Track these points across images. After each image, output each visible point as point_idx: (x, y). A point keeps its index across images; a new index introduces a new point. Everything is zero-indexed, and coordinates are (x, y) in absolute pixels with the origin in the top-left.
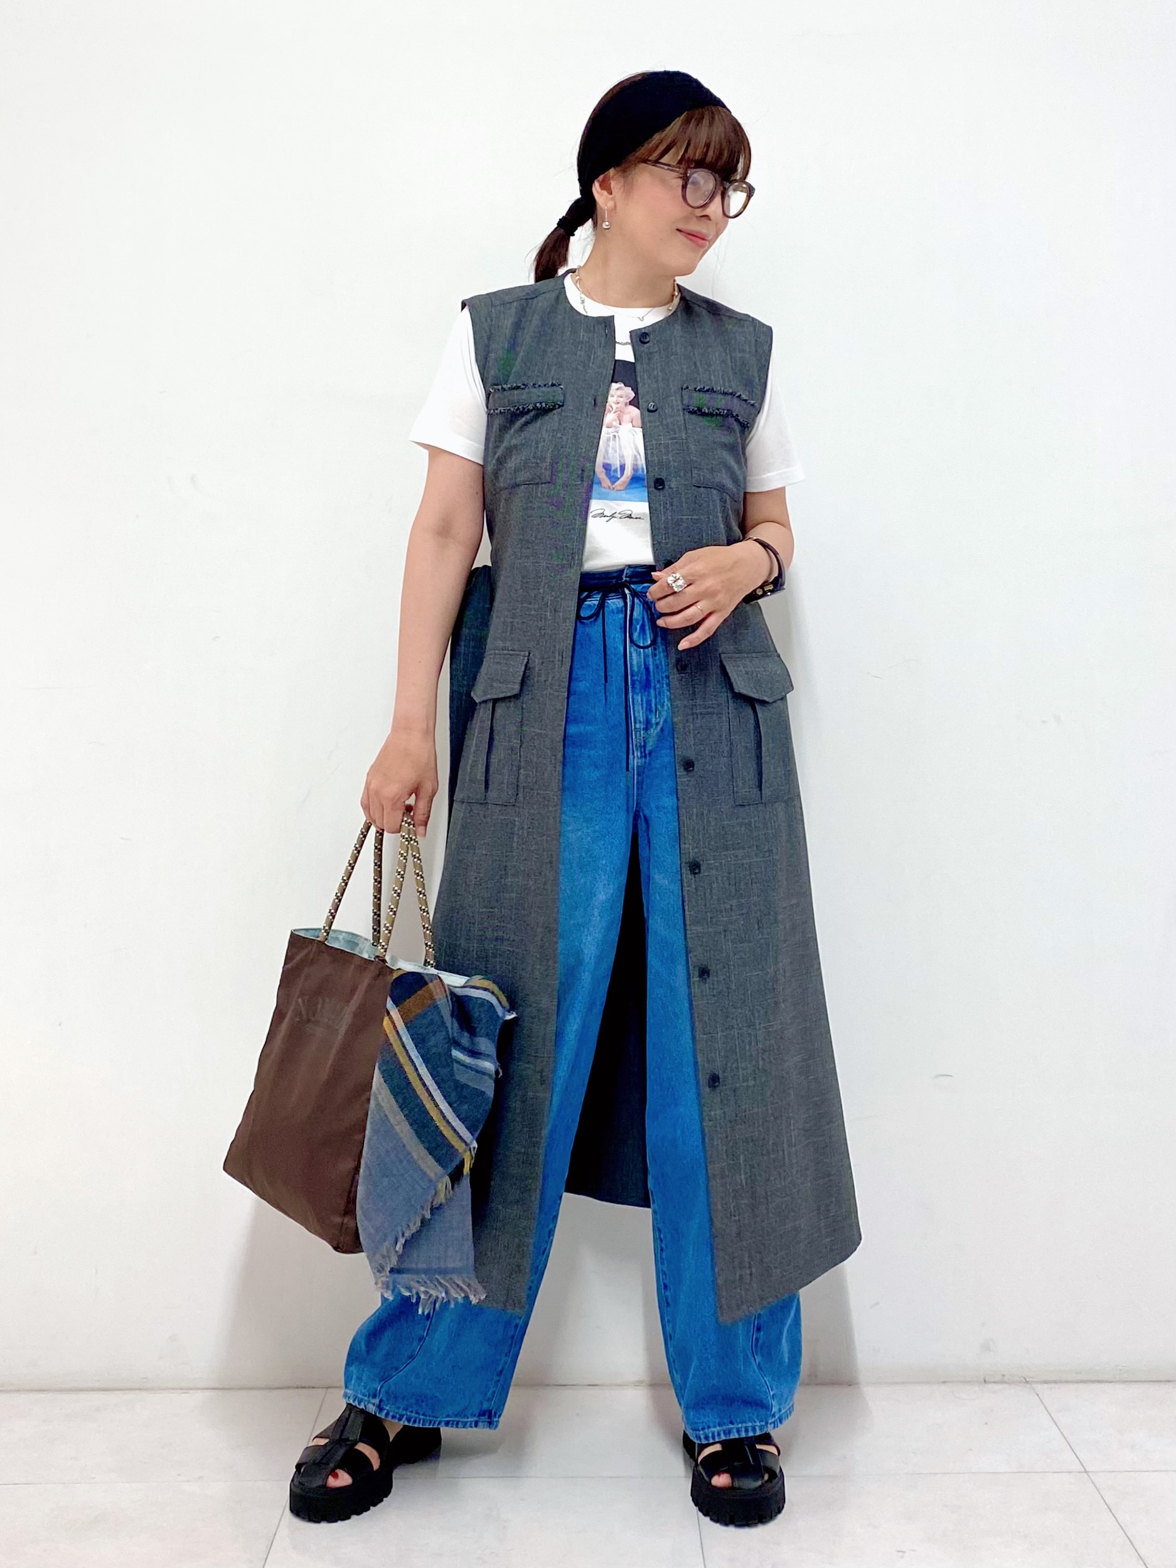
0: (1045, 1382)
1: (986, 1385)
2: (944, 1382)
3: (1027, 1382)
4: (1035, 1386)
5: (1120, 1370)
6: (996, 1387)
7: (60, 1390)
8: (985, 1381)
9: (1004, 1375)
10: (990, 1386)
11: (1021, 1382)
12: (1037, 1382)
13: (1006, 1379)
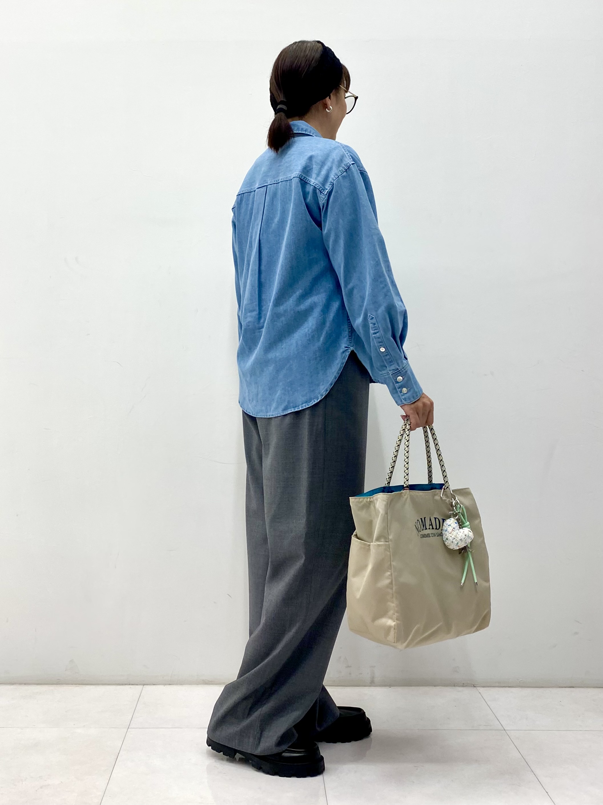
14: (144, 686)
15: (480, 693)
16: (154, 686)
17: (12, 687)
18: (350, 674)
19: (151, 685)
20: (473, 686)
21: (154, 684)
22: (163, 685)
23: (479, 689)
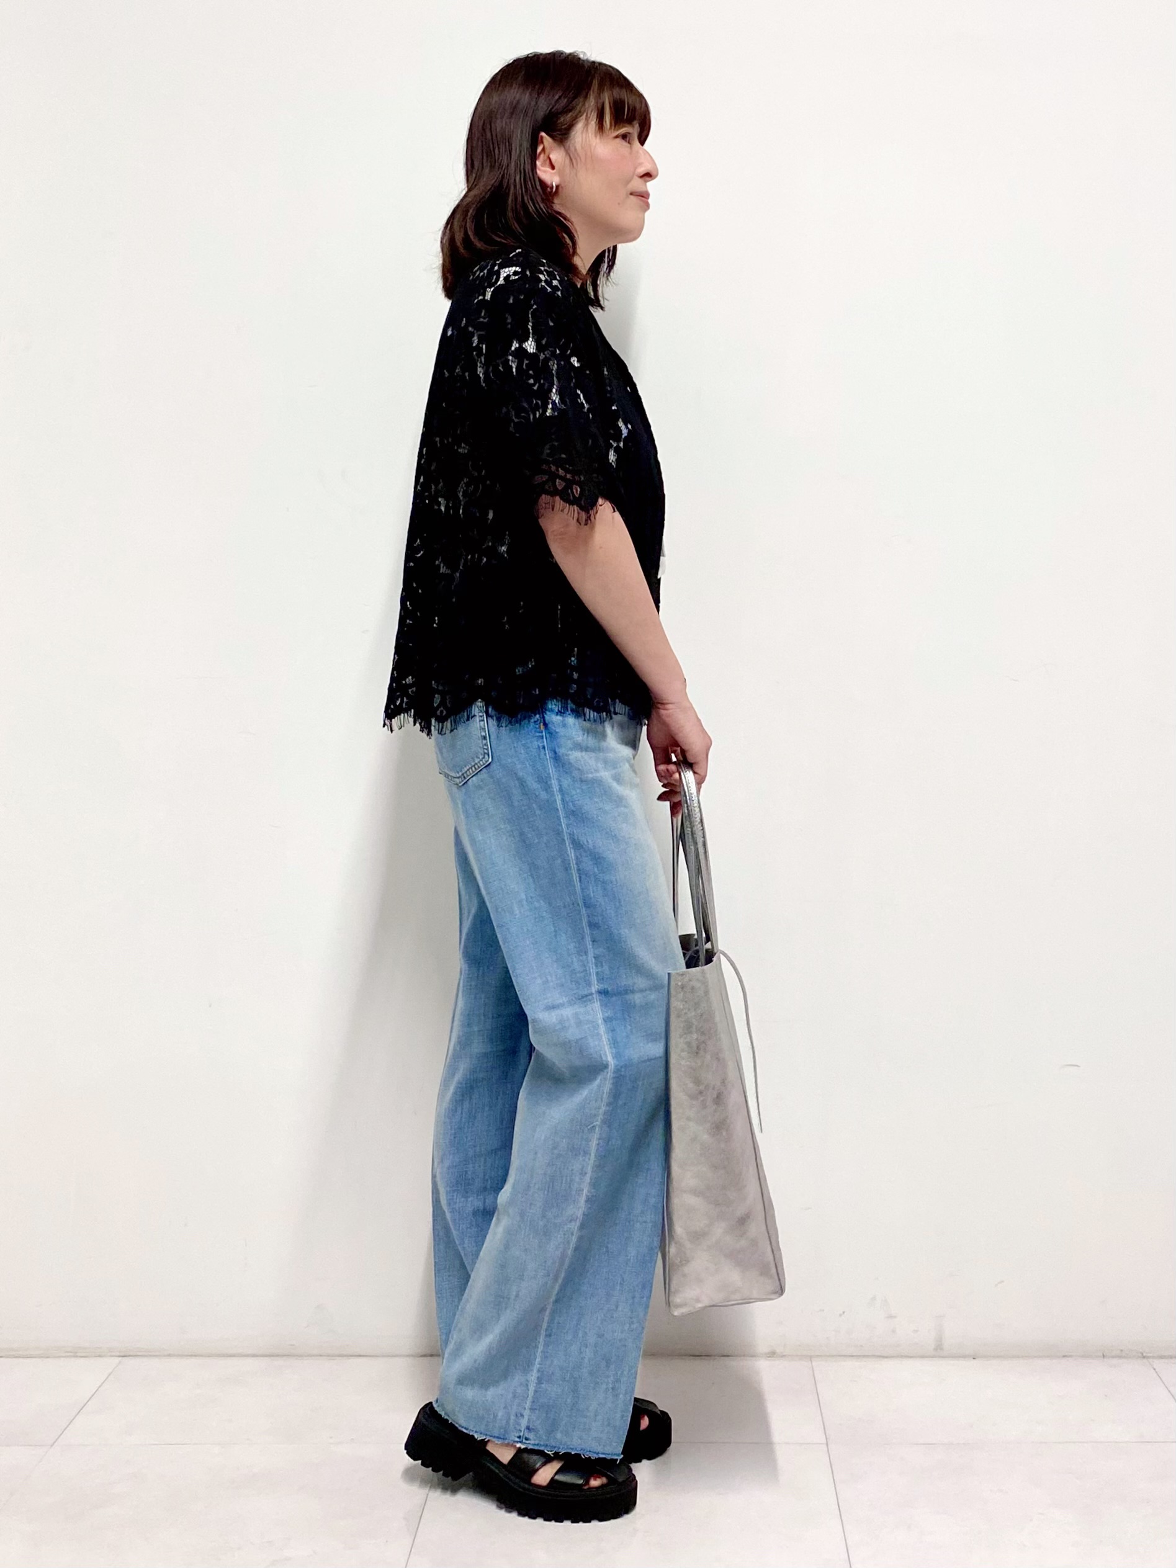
0: (1162, 1357)
1: (1105, 1359)
2: (1064, 1356)
3: (1144, 1357)
4: (1151, 1360)
6: (1115, 1361)
8: (1104, 1356)
9: (1122, 1350)
11: (1139, 1357)
12: (1153, 1357)
13: (1124, 1354)
15: (1155, 1369)
18: (894, 1331)
20: (1140, 1355)
23: (1153, 1362)
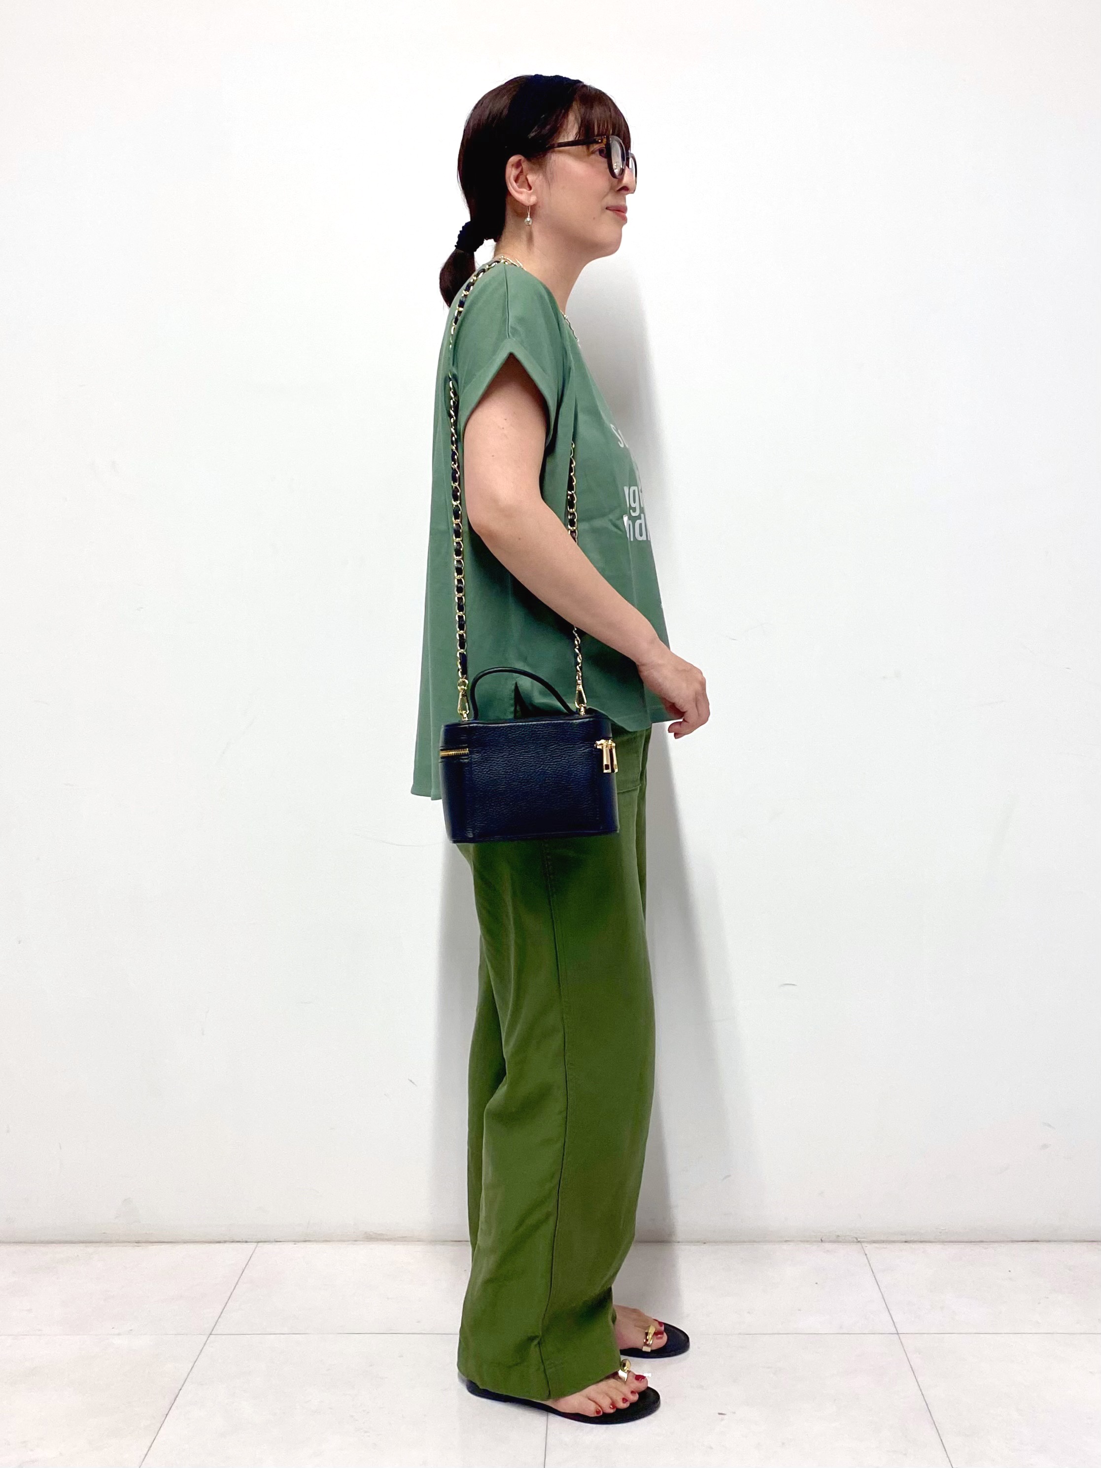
0: (874, 1242)
1: (823, 1244)
2: (786, 1241)
3: (859, 1242)
4: (863, 1244)
5: (940, 1233)
6: (833, 1246)
7: (34, 1243)
8: (821, 1240)
9: (838, 1236)
10: (828, 1246)
11: (853, 1242)
12: (866, 1242)
13: (841, 1240)
14: (260, 1244)
15: (866, 1255)
16: (276, 1243)
17: (18, 1248)
19: (272, 1242)
20: (855, 1240)
21: (278, 1240)
22: (294, 1241)
23: (866, 1247)
